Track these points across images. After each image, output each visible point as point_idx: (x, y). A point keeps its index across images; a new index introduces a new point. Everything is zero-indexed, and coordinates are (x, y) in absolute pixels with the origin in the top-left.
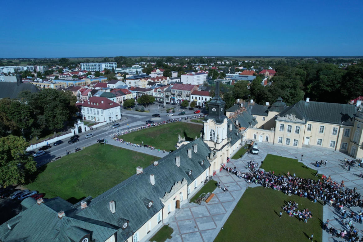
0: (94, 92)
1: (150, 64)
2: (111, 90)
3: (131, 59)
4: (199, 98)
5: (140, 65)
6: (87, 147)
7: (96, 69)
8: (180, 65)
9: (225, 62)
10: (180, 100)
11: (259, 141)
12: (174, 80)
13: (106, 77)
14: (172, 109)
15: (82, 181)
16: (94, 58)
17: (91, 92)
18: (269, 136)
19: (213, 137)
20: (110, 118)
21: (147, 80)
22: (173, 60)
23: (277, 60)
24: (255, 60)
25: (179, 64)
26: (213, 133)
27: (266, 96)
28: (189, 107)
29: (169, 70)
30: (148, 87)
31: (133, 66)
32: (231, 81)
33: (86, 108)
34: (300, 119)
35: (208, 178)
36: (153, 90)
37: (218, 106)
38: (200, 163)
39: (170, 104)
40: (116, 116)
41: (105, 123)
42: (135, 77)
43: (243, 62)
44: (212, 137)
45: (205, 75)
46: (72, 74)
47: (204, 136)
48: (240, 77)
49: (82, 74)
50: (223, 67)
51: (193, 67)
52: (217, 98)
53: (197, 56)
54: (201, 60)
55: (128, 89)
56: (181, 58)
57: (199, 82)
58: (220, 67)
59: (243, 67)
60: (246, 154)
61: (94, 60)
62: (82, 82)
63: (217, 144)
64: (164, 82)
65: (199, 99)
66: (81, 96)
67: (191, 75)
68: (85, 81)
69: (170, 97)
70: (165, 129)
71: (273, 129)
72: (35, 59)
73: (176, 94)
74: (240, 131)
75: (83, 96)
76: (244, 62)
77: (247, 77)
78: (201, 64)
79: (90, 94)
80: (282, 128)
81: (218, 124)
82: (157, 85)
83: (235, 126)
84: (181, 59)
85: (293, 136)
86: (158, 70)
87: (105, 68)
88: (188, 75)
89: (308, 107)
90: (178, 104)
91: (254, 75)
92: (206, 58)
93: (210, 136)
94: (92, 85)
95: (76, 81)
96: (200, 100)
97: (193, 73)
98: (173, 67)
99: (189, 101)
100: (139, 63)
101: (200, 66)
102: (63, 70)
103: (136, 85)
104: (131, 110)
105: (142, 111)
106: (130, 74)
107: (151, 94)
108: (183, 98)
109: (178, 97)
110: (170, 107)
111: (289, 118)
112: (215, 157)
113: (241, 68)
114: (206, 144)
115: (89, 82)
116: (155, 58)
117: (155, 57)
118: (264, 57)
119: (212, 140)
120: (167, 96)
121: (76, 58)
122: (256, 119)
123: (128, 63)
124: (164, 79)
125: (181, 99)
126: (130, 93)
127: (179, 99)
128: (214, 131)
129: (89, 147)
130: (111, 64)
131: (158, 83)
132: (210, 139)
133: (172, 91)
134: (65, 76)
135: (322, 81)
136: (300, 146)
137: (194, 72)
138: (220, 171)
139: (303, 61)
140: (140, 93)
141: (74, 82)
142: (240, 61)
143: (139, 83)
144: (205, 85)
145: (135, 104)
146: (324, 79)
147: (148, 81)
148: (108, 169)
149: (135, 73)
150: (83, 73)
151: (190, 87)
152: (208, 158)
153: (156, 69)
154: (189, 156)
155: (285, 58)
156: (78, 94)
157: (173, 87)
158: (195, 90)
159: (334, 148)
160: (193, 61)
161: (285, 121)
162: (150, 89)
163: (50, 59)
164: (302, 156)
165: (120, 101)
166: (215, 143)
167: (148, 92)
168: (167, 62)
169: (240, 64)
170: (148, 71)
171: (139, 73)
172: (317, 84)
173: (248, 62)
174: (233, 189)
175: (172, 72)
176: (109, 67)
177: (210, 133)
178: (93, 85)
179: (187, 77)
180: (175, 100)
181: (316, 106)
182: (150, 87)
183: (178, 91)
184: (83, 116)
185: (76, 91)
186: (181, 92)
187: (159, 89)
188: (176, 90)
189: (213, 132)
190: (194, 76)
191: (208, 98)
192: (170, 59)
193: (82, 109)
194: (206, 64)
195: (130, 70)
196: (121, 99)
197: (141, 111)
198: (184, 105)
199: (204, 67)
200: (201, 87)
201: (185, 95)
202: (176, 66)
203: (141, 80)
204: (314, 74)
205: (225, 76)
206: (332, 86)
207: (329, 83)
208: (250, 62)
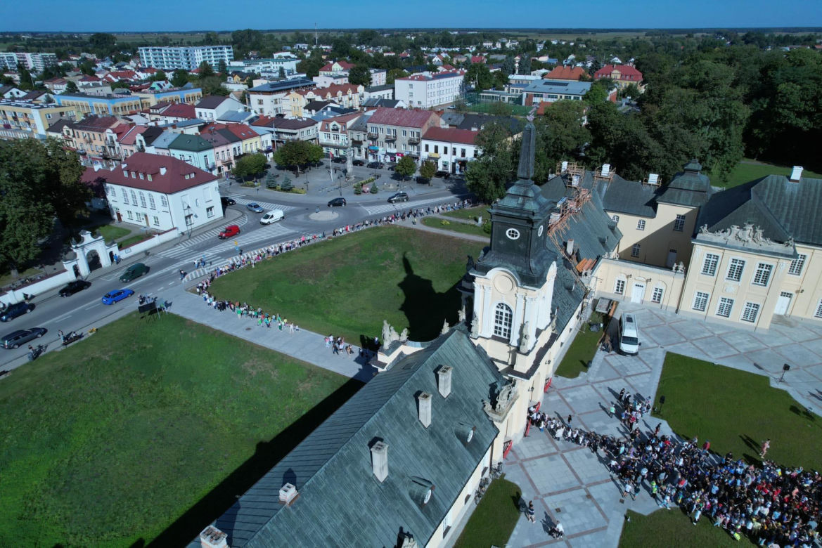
0: (152, 134)
1: (317, 49)
2: (204, 127)
3: (272, 37)
4: (446, 149)
5: (293, 52)
6: (106, 326)
7: (181, 64)
8: (394, 52)
9: (503, 44)
10: (392, 155)
11: (632, 301)
12: (376, 95)
13: (197, 86)
14: (369, 181)
15: (70, 464)
16: (185, 33)
17: (142, 134)
18: (664, 288)
19: (507, 328)
20: (189, 216)
21: (304, 94)
22: (374, 40)
23: (628, 37)
24: (575, 37)
25: (390, 48)
26: (506, 315)
27: (646, 153)
28: (417, 174)
29: (364, 65)
30: (306, 115)
31: (275, 55)
32: (525, 94)
33: (117, 188)
34: (776, 241)
35: (487, 474)
36: (320, 125)
37: (530, 221)
38: (462, 438)
39: (366, 165)
40: (208, 210)
41: (174, 234)
42: (273, 86)
43: (545, 45)
44: (503, 326)
45: (456, 78)
46: (116, 78)
47: (473, 323)
48: (546, 83)
49: (143, 76)
50: (501, 57)
51: (426, 57)
52: (526, 192)
53: (434, 29)
54: (445, 39)
55: (247, 124)
56: (395, 33)
57: (441, 97)
58: (493, 57)
59: (550, 57)
60: (600, 355)
61: (182, 40)
62: (133, 102)
63: (519, 356)
64: (350, 99)
65: (446, 152)
66: (117, 144)
67: (422, 79)
68: (141, 99)
69: (365, 145)
70: (348, 250)
71: (681, 266)
72: (33, 34)
73: (382, 137)
74: (580, 274)
75: (124, 147)
76: (548, 44)
77: (566, 84)
78: (446, 50)
79: (141, 141)
80: (711, 267)
81: (525, 287)
82: (329, 109)
83: (564, 258)
84: (396, 36)
85: (744, 292)
86: (337, 67)
87: (202, 60)
88: (413, 79)
89: (795, 197)
90: (387, 166)
91: (582, 79)
92: (456, 33)
93: (493, 324)
94: (155, 111)
95: (116, 98)
96: (447, 155)
97: (426, 74)
98: (374, 58)
99: (418, 158)
100: (292, 46)
101: (444, 55)
102: (96, 67)
103: (277, 109)
104: (253, 186)
105: (287, 189)
106: (264, 78)
107: (315, 136)
108: (402, 148)
109: (387, 145)
110: (365, 173)
111: (737, 237)
112: (512, 399)
113: (544, 59)
114: (479, 351)
115: (153, 100)
116: (332, 35)
117: (333, 30)
118: (594, 31)
119: (502, 336)
120: (357, 144)
121: (138, 33)
122: (619, 226)
123: (264, 47)
124: (350, 92)
125: (394, 151)
126: (255, 135)
127: (389, 151)
128: (508, 308)
129: (112, 324)
130: (219, 51)
131: (332, 105)
132: (496, 332)
133: (369, 130)
134: (91, 85)
135: (785, 100)
136: (764, 322)
137: (429, 71)
138: (525, 435)
139: (691, 39)
140: (282, 133)
141: (108, 101)
142: (539, 41)
143: (284, 102)
144: (458, 107)
145: (269, 166)
146: (792, 93)
147: (307, 97)
148: (163, 404)
149: (277, 75)
150: (145, 74)
151: (417, 115)
152: (488, 407)
153: (331, 62)
154: (422, 418)
155: (644, 33)
156: (108, 139)
157: (371, 117)
158: (432, 125)
160: (423, 41)
161: (724, 246)
162: (311, 122)
163: (71, 36)
164: (786, 368)
165: (226, 159)
166: (512, 348)
167: (305, 130)
168: (360, 44)
169: (539, 50)
170: (311, 68)
171: (289, 75)
172: (767, 108)
173: (558, 43)
174: (578, 522)
175: (372, 71)
176: (213, 58)
177: (494, 314)
178: (158, 112)
179: (411, 85)
180: (379, 154)
182: (310, 116)
183: (385, 127)
184: (115, 210)
185: (102, 131)
186: (395, 131)
187: (334, 123)
188: (382, 126)
189: (504, 311)
190: (429, 83)
191: (470, 151)
192: (369, 36)
193: (107, 189)
194: (457, 49)
195: (267, 65)
196: (229, 155)
197: (283, 190)
198: (402, 170)
199: (452, 57)
200: (450, 116)
201: (406, 139)
202: (382, 55)
203: (289, 94)
204: (753, 78)
205: (506, 82)
206: (814, 113)
207: (806, 104)
208: (563, 43)
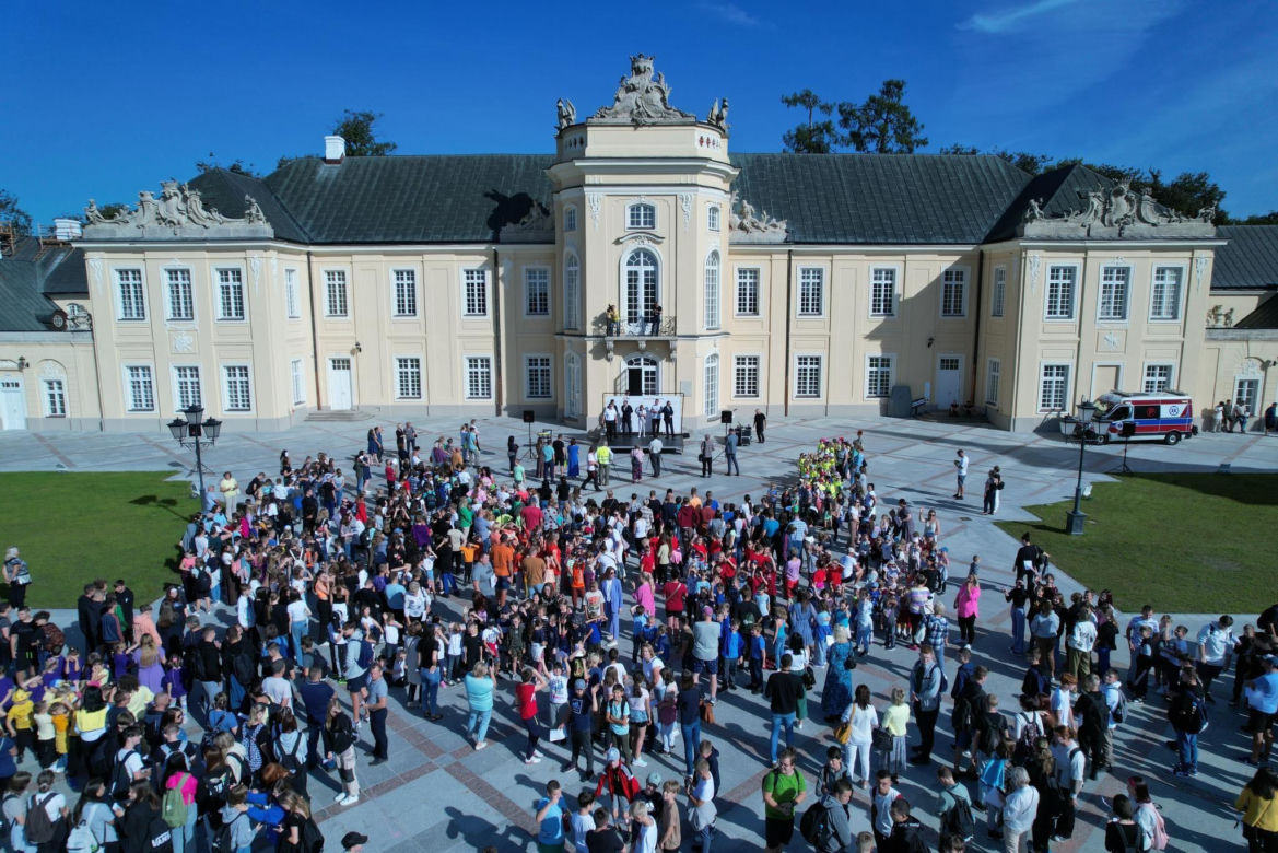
11: (7, 427)
18: (63, 378)
80: (134, 300)
85: (209, 341)
89: (330, 183)
111: (160, 218)
159: (492, 401)
161: (137, 245)
181: (379, 173)
